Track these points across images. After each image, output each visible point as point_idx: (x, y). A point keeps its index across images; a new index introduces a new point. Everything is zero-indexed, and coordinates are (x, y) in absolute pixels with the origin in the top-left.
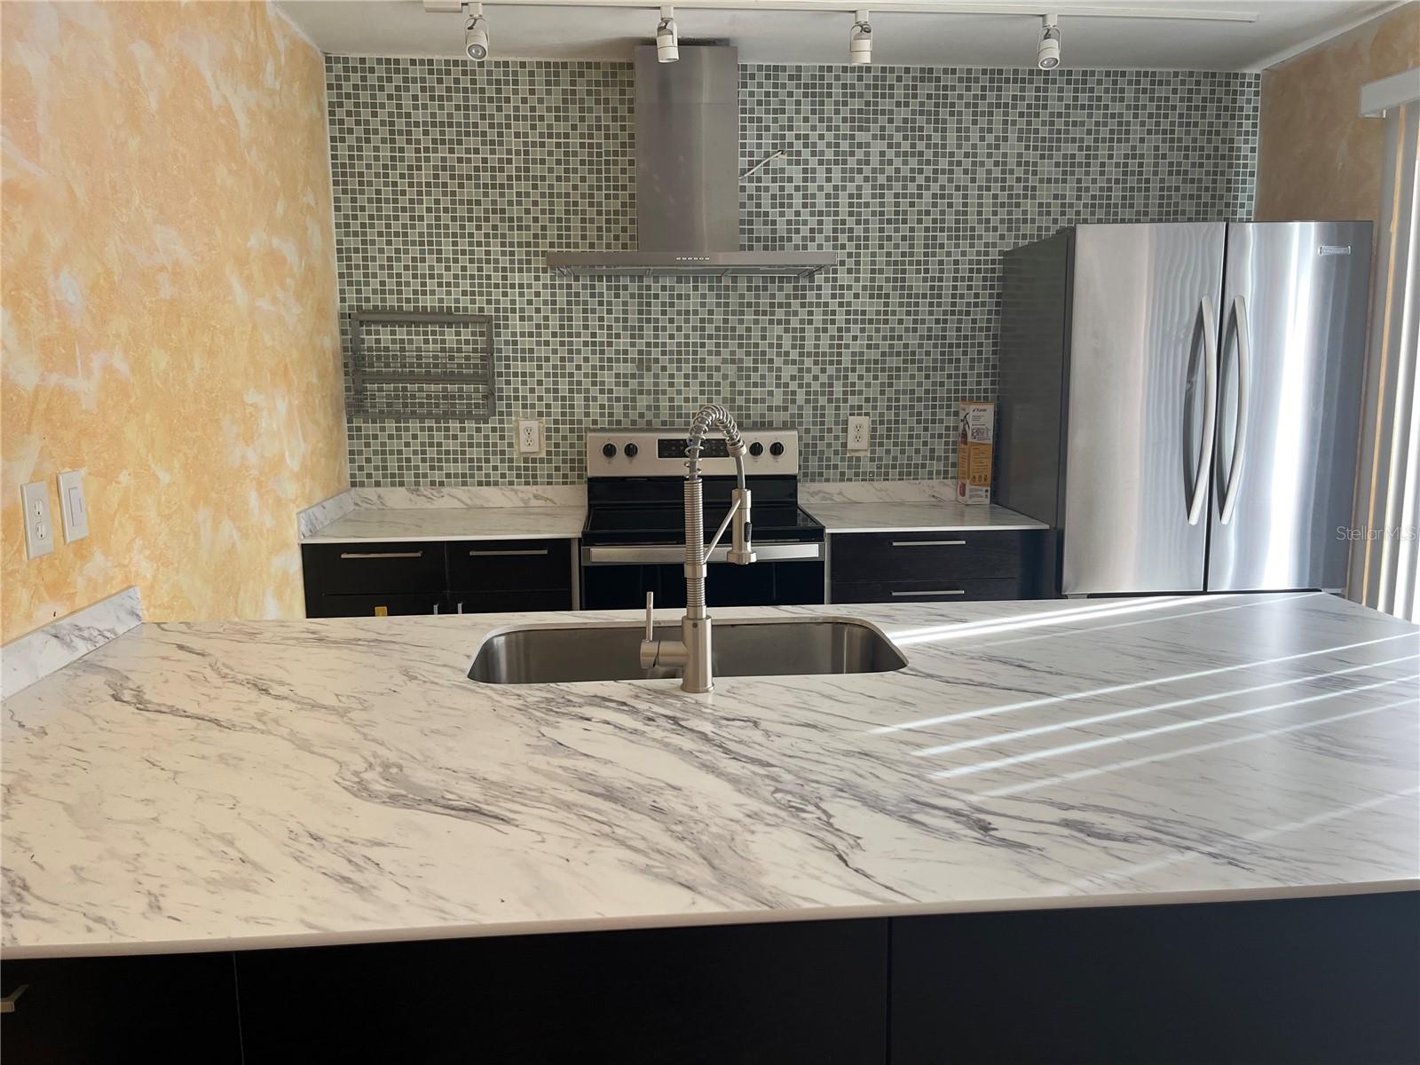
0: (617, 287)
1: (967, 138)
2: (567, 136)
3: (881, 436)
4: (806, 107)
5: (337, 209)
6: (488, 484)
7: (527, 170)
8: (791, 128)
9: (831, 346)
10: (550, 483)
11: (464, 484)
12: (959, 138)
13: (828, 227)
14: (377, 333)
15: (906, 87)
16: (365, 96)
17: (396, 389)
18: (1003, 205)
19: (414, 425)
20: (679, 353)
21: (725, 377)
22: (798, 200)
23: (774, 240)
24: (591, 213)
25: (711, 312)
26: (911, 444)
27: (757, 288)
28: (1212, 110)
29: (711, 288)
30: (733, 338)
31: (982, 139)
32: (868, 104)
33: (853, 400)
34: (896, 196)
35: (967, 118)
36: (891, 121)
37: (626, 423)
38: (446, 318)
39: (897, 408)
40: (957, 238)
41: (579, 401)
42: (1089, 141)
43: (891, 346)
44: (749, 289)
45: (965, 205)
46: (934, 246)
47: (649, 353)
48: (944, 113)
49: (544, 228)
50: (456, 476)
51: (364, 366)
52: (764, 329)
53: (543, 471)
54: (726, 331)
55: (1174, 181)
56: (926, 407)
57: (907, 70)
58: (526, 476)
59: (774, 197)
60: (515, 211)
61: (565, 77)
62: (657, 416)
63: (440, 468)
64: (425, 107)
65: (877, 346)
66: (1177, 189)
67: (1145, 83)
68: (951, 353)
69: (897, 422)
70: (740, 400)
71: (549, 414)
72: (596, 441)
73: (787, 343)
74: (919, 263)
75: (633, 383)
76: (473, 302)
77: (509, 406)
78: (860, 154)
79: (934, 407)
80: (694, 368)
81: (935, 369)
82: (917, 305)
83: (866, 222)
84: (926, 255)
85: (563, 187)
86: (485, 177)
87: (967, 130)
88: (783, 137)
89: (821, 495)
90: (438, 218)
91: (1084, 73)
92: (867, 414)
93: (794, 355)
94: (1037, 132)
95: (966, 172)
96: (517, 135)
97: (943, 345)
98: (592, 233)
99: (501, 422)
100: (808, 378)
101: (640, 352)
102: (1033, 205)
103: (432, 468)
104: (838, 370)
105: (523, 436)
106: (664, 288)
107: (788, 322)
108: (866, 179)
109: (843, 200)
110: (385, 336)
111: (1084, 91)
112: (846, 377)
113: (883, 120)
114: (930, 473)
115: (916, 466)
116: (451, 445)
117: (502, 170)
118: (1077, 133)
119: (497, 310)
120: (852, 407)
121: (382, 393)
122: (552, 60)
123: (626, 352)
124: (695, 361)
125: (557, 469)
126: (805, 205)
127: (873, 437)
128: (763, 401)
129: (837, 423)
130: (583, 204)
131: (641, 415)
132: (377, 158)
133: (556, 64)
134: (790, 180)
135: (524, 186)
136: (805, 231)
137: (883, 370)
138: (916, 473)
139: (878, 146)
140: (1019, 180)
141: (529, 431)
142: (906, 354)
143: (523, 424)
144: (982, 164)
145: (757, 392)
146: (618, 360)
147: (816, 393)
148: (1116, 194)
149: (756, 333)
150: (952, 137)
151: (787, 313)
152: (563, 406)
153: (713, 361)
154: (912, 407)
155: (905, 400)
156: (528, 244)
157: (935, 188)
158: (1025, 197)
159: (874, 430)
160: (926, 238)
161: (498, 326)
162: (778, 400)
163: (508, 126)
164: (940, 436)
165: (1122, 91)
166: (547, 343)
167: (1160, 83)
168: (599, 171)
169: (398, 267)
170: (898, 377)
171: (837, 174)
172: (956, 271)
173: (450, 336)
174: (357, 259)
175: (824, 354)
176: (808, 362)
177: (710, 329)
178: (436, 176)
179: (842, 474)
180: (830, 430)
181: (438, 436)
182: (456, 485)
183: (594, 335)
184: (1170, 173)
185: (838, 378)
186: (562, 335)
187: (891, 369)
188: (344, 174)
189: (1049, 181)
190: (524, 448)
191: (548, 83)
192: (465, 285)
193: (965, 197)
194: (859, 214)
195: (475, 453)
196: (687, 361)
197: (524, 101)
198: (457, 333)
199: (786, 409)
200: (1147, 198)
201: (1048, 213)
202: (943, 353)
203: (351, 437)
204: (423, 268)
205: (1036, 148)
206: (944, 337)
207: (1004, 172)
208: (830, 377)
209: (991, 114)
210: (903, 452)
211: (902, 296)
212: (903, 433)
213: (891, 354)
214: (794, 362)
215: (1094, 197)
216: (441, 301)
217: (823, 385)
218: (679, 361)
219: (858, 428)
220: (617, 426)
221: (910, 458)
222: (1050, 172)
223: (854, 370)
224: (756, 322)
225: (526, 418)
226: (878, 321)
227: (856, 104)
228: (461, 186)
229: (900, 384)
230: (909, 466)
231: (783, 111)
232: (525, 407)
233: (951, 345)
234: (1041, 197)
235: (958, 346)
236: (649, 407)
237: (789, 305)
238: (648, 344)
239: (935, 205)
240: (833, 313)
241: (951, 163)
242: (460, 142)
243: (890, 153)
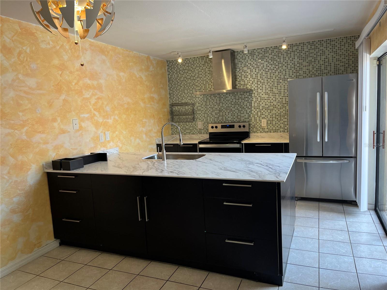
0: (215, 96)
1: (285, 59)
2: (205, 69)
3: (269, 124)
4: (250, 57)
5: (169, 86)
6: (193, 134)
7: (199, 76)
8: (247, 62)
9: (257, 105)
10: (204, 134)
11: (189, 134)
12: (284, 60)
13: (256, 81)
14: (175, 107)
15: (271, 51)
16: (173, 67)
17: (178, 117)
18: (294, 73)
19: (181, 123)
20: (227, 108)
21: (236, 112)
22: (249, 76)
23: (245, 84)
24: (210, 83)
25: (233, 100)
26: (276, 125)
27: (242, 94)
28: (347, 45)
29: (233, 95)
30: (237, 105)
31: (289, 59)
32: (263, 55)
33: (263, 116)
34: (270, 73)
35: (285, 55)
36: (268, 58)
37: (217, 122)
38: (186, 104)
39: (272, 117)
40: (284, 81)
41: (209, 118)
42: (315, 56)
43: (270, 104)
44: (240, 95)
45: (286, 73)
46: (279, 83)
47: (221, 108)
48: (280, 55)
49: (202, 86)
50: (188, 133)
51: (173, 113)
52: (243, 102)
53: (203, 131)
54: (236, 104)
55: (338, 63)
56: (279, 117)
57: (271, 47)
58: (200, 133)
59: (244, 76)
60: (197, 84)
61: (205, 59)
62: (223, 120)
63: (186, 131)
64: (182, 67)
65: (267, 105)
66: (339, 64)
67: (328, 42)
68: (284, 105)
69: (272, 120)
70: (239, 117)
71: (203, 121)
72: (210, 125)
73: (248, 105)
74: (276, 87)
75: (218, 114)
76: (190, 101)
77: (197, 120)
78: (262, 65)
79: (281, 117)
80: (230, 111)
81: (280, 109)
82: (276, 95)
83: (264, 79)
84: (277, 85)
85: (205, 79)
86: (192, 78)
87: (285, 58)
88: (246, 64)
89: (256, 136)
90: (184, 86)
91: (313, 42)
92: (266, 119)
93: (250, 107)
94: (302, 56)
95: (285, 66)
96: (197, 70)
97: (282, 104)
98: (210, 87)
99: (195, 122)
100: (253, 112)
101: (220, 108)
102: (302, 72)
103: (184, 131)
104: (259, 110)
105: (199, 125)
106: (224, 96)
107: (248, 101)
108: (264, 70)
109: (259, 75)
110: (176, 108)
111: (313, 45)
112: (261, 111)
113: (266, 58)
114: (281, 131)
115: (277, 130)
116: (187, 127)
117: (195, 77)
118: (312, 55)
119: (194, 102)
120: (262, 118)
121: (176, 118)
122: (202, 56)
123: (217, 108)
124: (230, 109)
125: (205, 131)
126: (251, 77)
127: (267, 124)
128: (244, 117)
129: (259, 121)
130: (209, 81)
131: (220, 120)
132: (175, 77)
133: (203, 56)
134: (248, 72)
135: (198, 79)
136: (251, 82)
137: (269, 109)
138: (277, 131)
139: (266, 63)
140: (298, 67)
141: (200, 124)
142: (274, 106)
143: (199, 123)
144: (289, 64)
145: (242, 115)
146: (215, 110)
147: (254, 115)
148: (323, 67)
149: (242, 103)
150: (282, 60)
151: (248, 99)
152: (206, 119)
153: (233, 109)
154: (276, 117)
155: (274, 116)
156: (199, 90)
157: (279, 70)
158: (300, 70)
159: (267, 122)
160: (277, 81)
161: (194, 105)
162: (247, 117)
163: (195, 69)
164: (282, 123)
165: (323, 44)
166: (203, 108)
167: (332, 41)
168: (211, 75)
169: (178, 96)
170: (272, 111)
171: (257, 70)
172: (284, 88)
173: (187, 107)
174: (172, 95)
175: (256, 107)
176: (253, 109)
177: (233, 103)
178: (184, 79)
179: (261, 131)
180: (258, 122)
181: (185, 125)
182: (188, 134)
183: (211, 106)
184: (337, 61)
185: (259, 112)
186: (205, 106)
187: (271, 109)
188: (170, 80)
189: (305, 66)
190: (199, 127)
191: (202, 60)
192: (189, 98)
193: (286, 72)
194: (262, 78)
195: (191, 128)
196: (228, 110)
197: (198, 64)
198: (188, 107)
199: (248, 118)
200: (331, 67)
201: (306, 73)
202: (282, 105)
203: (171, 126)
204: (182, 96)
205: (302, 59)
206: (282, 102)
207: (294, 65)
208: (258, 111)
209: (291, 53)
210: (274, 127)
211: (272, 94)
212: (274, 123)
213: (270, 106)
214: (250, 109)
215: (317, 69)
216: (185, 101)
217: (256, 113)
218: (227, 110)
219: (264, 122)
220: (215, 123)
221: (276, 128)
222: (305, 64)
223: (262, 110)
224: (242, 101)
225: (200, 122)
226: (267, 99)
227: (261, 55)
228: (188, 80)
229: (274, 112)
230: (276, 130)
231: (246, 59)
232: (199, 120)
233: (284, 104)
234: (304, 70)
235: (286, 104)
236: (221, 119)
237: (248, 97)
238: (221, 107)
239: (279, 74)
240: (258, 98)
241: (282, 65)
242: (188, 73)
243: (268, 65)
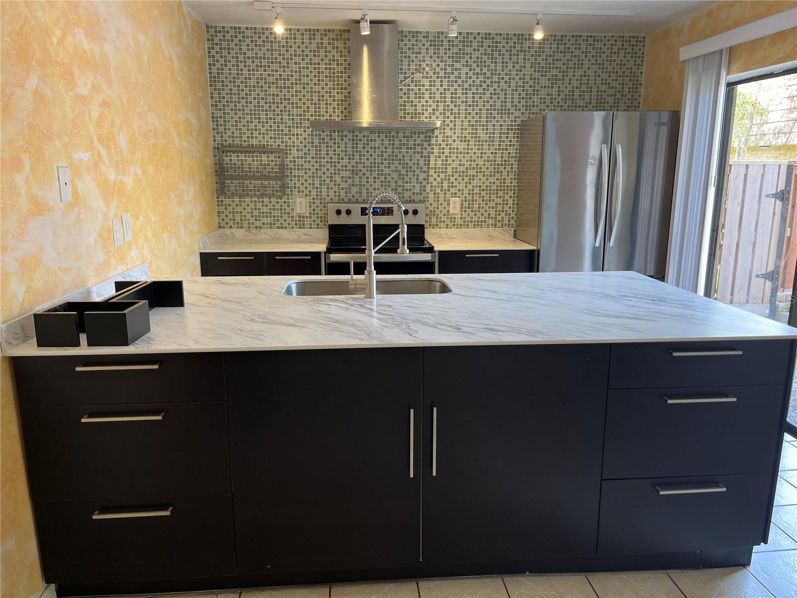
0: (342, 136)
1: (507, 67)
2: (319, 64)
3: (465, 207)
4: (431, 51)
5: (212, 98)
6: (282, 228)
7: (300, 80)
8: (424, 61)
9: (442, 165)
10: (311, 228)
11: (271, 228)
12: (503, 66)
13: (441, 108)
14: (230, 156)
15: (478, 42)
16: (224, 44)
17: (239, 183)
18: (523, 98)
19: (248, 199)
20: (371, 167)
21: (393, 178)
22: (427, 96)
23: (416, 114)
24: (330, 100)
25: (386, 148)
26: (479, 211)
27: (408, 137)
28: (622, 54)
29: (386, 137)
30: (396, 160)
31: (514, 67)
32: (460, 50)
33: (453, 190)
34: (473, 93)
35: (507, 57)
36: (471, 58)
37: (346, 200)
38: (264, 150)
39: (473, 194)
40: (502, 114)
41: (324, 189)
42: (564, 68)
43: (470, 165)
44: (404, 137)
45: (506, 98)
46: (491, 118)
47: (357, 167)
48: (496, 54)
49: (308, 107)
50: (267, 224)
51: (224, 172)
52: (411, 156)
53: (308, 222)
54: (393, 157)
55: (604, 88)
56: (486, 194)
57: (479, 34)
58: (300, 224)
59: (416, 94)
60: (295, 100)
61: (318, 37)
62: (360, 197)
63: (260, 220)
64: (252, 50)
65: (464, 165)
66: (605, 91)
67: (591, 41)
68: (498, 168)
69: (473, 201)
70: (400, 190)
71: (310, 195)
72: (332, 208)
73: (422, 163)
74: (483, 125)
75: (350, 181)
76: (275, 142)
77: (292, 191)
78: (456, 73)
79: (490, 194)
80: (378, 174)
81: (491, 176)
82: (482, 145)
83: (459, 106)
84: (487, 121)
85: (317, 88)
86: (281, 84)
87: (507, 62)
88: (420, 65)
89: (437, 235)
90: (259, 102)
91: (562, 36)
92: (459, 197)
93: (425, 168)
94: (539, 63)
95: (506, 82)
96: (296, 63)
97: (495, 165)
98: (330, 110)
99: (288, 199)
100: (431, 179)
101: (353, 166)
102: (537, 99)
103: (256, 220)
104: (445, 176)
105: (298, 206)
106: (364, 136)
107: (422, 153)
108: (459, 86)
109: (448, 95)
110: (234, 158)
111: (562, 44)
112: (449, 179)
113: (467, 57)
114: (488, 225)
115: (482, 221)
116: (265, 209)
117: (288, 80)
118: (558, 64)
119: (286, 146)
120: (452, 193)
121: (232, 185)
122: (312, 28)
123: (346, 166)
124: (378, 171)
125: (314, 221)
126: (430, 98)
127: (462, 208)
128: (410, 190)
129: (445, 201)
130: (326, 96)
131: (353, 196)
132: (230, 74)
133: (314, 30)
134: (423, 86)
135: (299, 88)
136: (430, 110)
137: (467, 176)
138: (482, 225)
139: (465, 70)
140: (531, 86)
141: (301, 203)
142: (477, 168)
143: (298, 200)
144: (514, 79)
145: (408, 186)
146: (342, 170)
147: (435, 186)
148: (577, 93)
149: (407, 158)
150: (499, 67)
151: (422, 149)
152: (317, 192)
153: (387, 171)
154: (480, 194)
155: (477, 190)
156: (301, 115)
157: (491, 90)
158: (534, 95)
159: (462, 204)
160: (487, 114)
161: (286, 154)
162: (417, 190)
163: (292, 59)
164: (493, 207)
165: (580, 44)
166: (309, 162)
167: (598, 41)
168: (334, 81)
169: (240, 126)
170: (474, 180)
171: (445, 84)
172: (501, 129)
173: (264, 158)
174: (221, 121)
175: (439, 168)
176: (432, 172)
177: (386, 156)
178: (258, 83)
179: (447, 225)
180: (441, 204)
181: (259, 205)
182: (267, 228)
183: (331, 158)
184: (602, 84)
185: (445, 180)
186: (317, 158)
187: (470, 176)
188: (215, 81)
189: (545, 87)
190: (299, 211)
191: (310, 39)
192: (271, 134)
193: (506, 94)
194: (456, 102)
195: (276, 213)
196: (375, 171)
197: (299, 47)
198: (268, 157)
199: (421, 194)
200: (591, 95)
201: (545, 103)
202: (494, 169)
203: (218, 205)
204: (252, 126)
205: (539, 71)
206: (495, 161)
207: (524, 82)
208: (442, 179)
209: (518, 55)
210: (475, 215)
211: (475, 141)
212: (476, 206)
213: (470, 169)
214: (425, 172)
215: (566, 95)
216: (260, 141)
217: (438, 183)
218: (371, 171)
219: (455, 203)
220: (342, 201)
221: (479, 218)
222: (545, 83)
223: (453, 176)
224: (407, 153)
225: (300, 197)
226: (464, 153)
227: (455, 50)
228: (269, 87)
229: (475, 182)
230: (478, 221)
231: (420, 53)
232: (299, 191)
233: (498, 165)
234: (541, 95)
235: (502, 165)
236: (357, 193)
237: (422, 145)
238: (357, 163)
239: (491, 98)
240: (443, 149)
241: (499, 78)
242: (269, 67)
243: (470, 74)
